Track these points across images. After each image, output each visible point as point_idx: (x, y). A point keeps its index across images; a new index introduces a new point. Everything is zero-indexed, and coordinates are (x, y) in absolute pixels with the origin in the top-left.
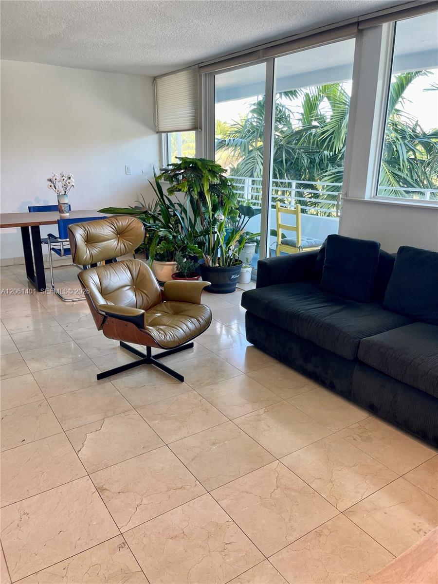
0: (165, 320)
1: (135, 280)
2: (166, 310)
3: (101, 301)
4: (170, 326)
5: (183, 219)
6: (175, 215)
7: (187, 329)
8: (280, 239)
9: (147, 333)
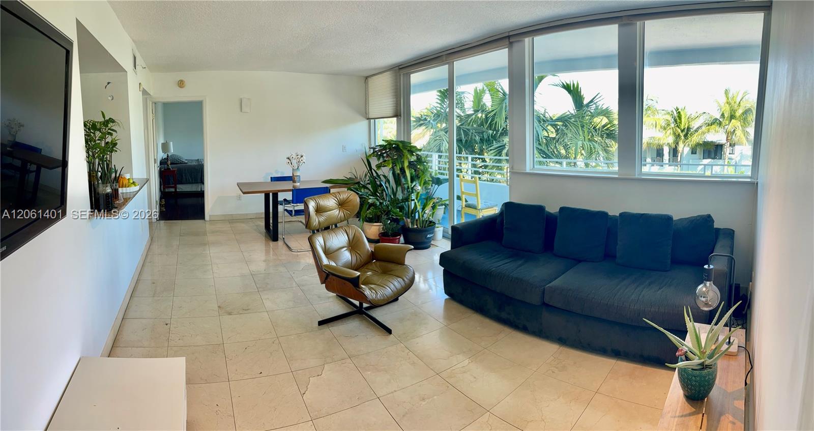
0: (375, 279)
1: (351, 242)
2: (375, 268)
3: (325, 261)
4: (380, 286)
5: (387, 188)
6: (381, 185)
7: (395, 288)
8: (464, 203)
9: (361, 292)
